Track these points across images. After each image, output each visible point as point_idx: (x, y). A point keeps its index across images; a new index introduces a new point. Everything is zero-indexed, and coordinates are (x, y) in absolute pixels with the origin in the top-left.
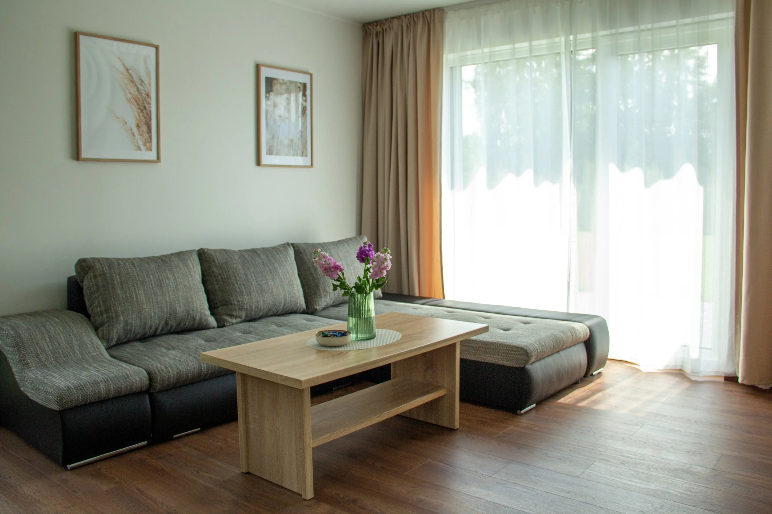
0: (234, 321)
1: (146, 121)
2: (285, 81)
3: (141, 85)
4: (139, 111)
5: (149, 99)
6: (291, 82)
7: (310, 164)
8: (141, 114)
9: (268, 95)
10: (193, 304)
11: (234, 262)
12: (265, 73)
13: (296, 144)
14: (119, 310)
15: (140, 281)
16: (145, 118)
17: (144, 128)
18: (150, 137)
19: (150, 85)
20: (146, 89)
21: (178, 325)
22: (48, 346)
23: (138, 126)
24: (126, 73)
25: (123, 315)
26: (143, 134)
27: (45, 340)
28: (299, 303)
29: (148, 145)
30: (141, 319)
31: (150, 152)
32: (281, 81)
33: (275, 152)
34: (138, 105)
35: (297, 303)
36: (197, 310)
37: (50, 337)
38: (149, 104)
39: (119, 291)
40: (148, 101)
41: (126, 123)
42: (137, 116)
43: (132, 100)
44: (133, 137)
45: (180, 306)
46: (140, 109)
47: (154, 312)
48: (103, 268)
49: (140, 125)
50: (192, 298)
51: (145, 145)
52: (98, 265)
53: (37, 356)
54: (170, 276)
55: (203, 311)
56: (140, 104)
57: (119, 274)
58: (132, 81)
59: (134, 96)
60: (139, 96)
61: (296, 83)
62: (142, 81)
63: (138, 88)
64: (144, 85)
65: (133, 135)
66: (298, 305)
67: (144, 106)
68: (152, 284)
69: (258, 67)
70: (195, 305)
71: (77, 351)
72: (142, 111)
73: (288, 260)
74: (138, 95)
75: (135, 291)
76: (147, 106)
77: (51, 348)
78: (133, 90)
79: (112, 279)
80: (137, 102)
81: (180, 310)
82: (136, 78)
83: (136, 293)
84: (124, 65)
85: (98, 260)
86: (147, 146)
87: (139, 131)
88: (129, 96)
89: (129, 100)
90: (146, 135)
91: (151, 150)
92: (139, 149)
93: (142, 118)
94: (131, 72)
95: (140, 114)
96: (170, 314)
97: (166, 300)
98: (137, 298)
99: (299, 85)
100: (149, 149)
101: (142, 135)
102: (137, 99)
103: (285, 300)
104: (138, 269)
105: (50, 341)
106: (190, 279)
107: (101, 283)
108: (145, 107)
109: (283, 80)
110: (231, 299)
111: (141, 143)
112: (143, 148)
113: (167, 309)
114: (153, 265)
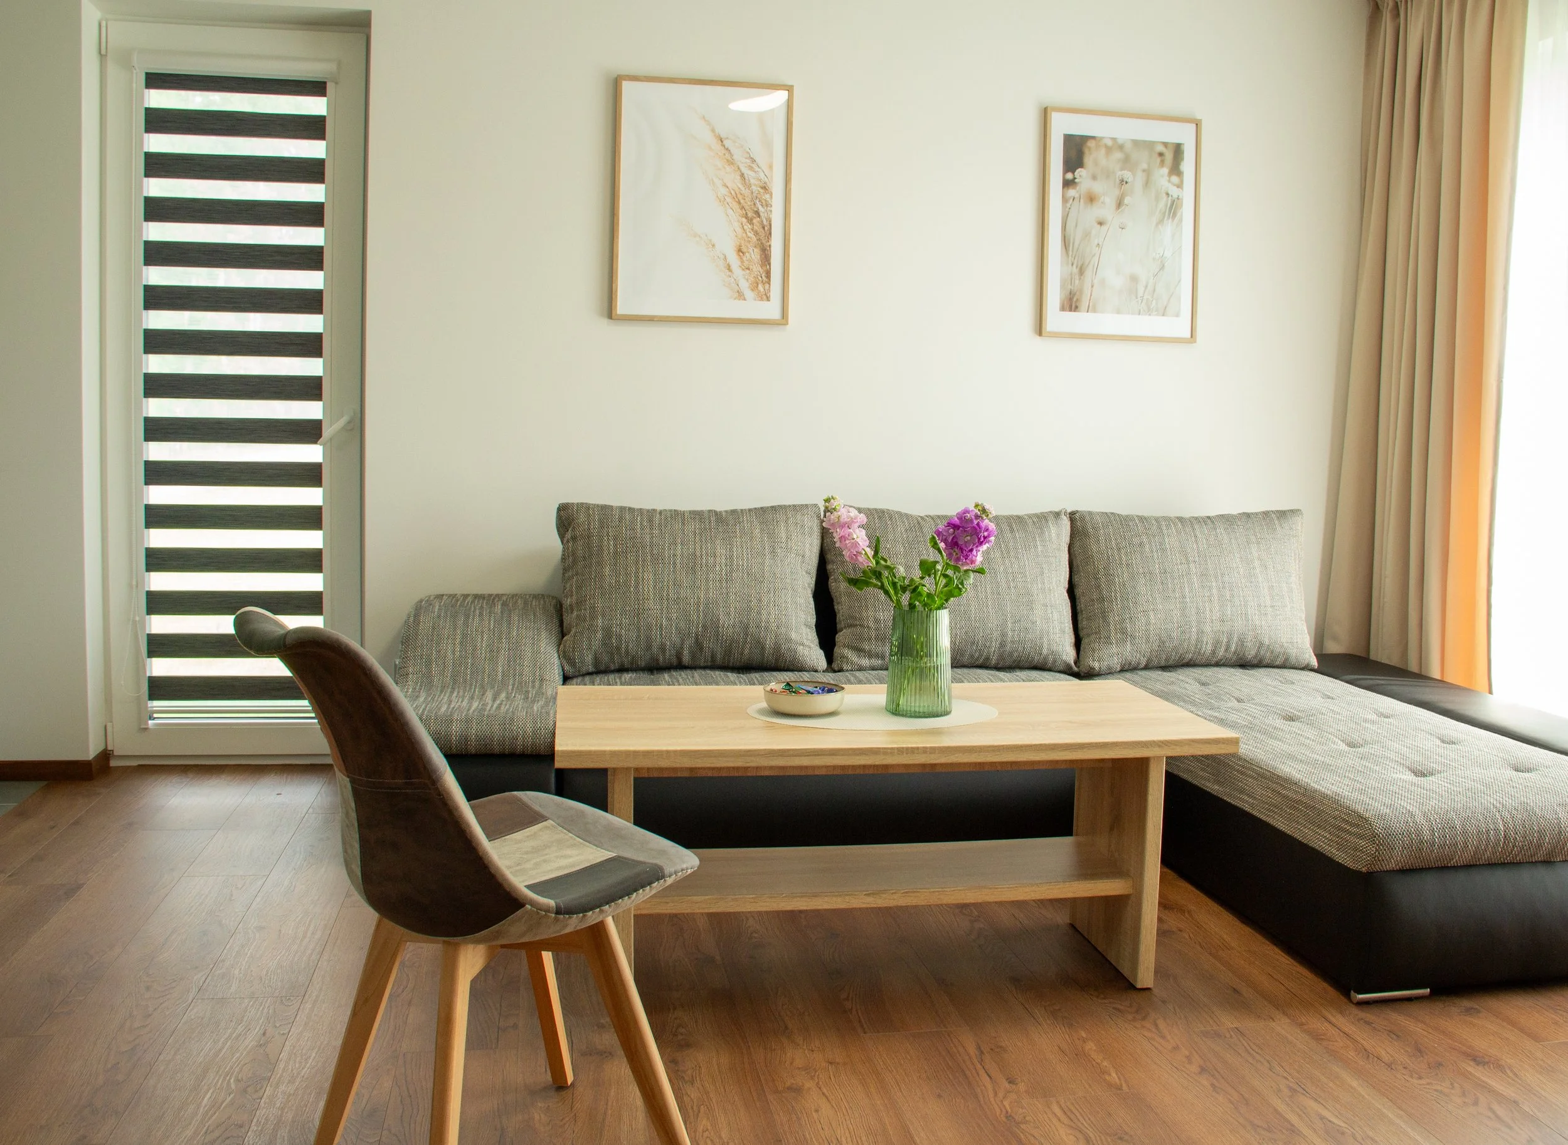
0: (865, 662)
1: (759, 240)
2: (1120, 142)
3: (751, 168)
4: (744, 220)
5: (767, 196)
6: (1136, 143)
7: (1187, 334)
8: (748, 227)
9: (1069, 176)
10: (759, 613)
11: (891, 537)
12: (1062, 126)
13: (1146, 287)
14: (599, 605)
15: (652, 555)
16: (756, 233)
17: (755, 255)
18: (768, 274)
19: (771, 167)
20: (762, 175)
21: (728, 652)
22: (454, 652)
23: (740, 251)
24: (716, 146)
25: (603, 616)
26: (751, 267)
27: (455, 639)
28: (1045, 646)
29: (760, 287)
30: (639, 631)
31: (768, 302)
32: (1110, 143)
33: (1084, 304)
34: (743, 208)
35: (1041, 648)
36: (766, 628)
37: (464, 636)
38: (767, 205)
39: (607, 571)
40: (766, 200)
41: (713, 246)
42: (739, 230)
43: (729, 200)
44: (730, 273)
45: (729, 614)
46: (746, 217)
47: (669, 619)
48: (589, 524)
49: (744, 250)
50: (760, 600)
51: (754, 287)
52: (582, 518)
53: (429, 664)
54: (721, 550)
55: (783, 630)
56: (747, 207)
57: (615, 539)
58: (731, 162)
59: (732, 192)
60: (746, 192)
61: (1149, 145)
62: (753, 161)
63: (742, 175)
64: (757, 169)
65: (729, 268)
66: (1045, 651)
67: (756, 209)
68: (675, 563)
69: (1045, 114)
70: (764, 617)
71: (500, 669)
72: (750, 221)
73: (1036, 547)
74: (743, 189)
75: (637, 572)
76: (761, 209)
77: (458, 654)
78: (734, 182)
79: (600, 548)
80: (739, 203)
81: (728, 621)
82: (738, 156)
83: (637, 577)
84: (713, 131)
85: (587, 507)
86: (759, 292)
87: (742, 262)
88: (723, 191)
89: (722, 201)
90: (757, 269)
91: (768, 299)
92: (740, 295)
93: (751, 235)
94: (727, 143)
95: (745, 227)
96: (704, 626)
97: (699, 598)
98: (636, 587)
99: (1160, 148)
100: (765, 297)
101: (748, 269)
102: (740, 197)
103: (1004, 635)
104: (656, 532)
105: (461, 643)
106: (767, 562)
107: (580, 553)
108: (757, 213)
109: (1114, 139)
110: (865, 614)
111: (744, 285)
112: (749, 294)
113: (698, 617)
114: (691, 527)
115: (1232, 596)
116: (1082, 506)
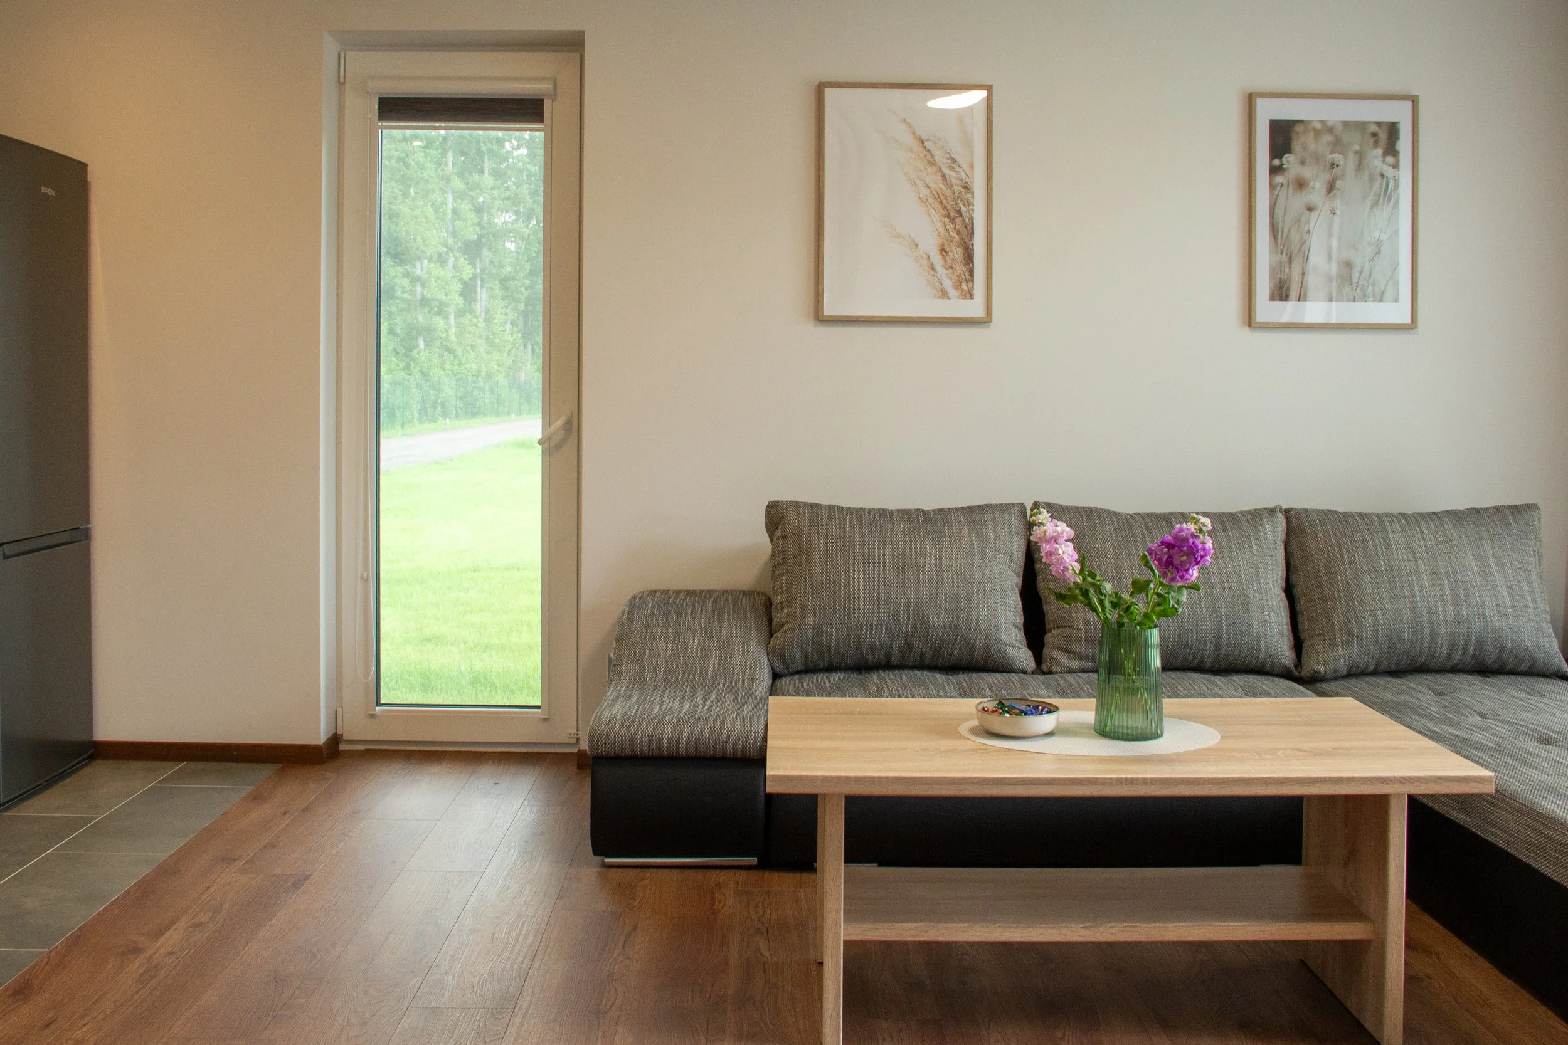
0: (1075, 664)
1: (962, 239)
2: (1330, 124)
3: (952, 168)
4: (947, 220)
5: (969, 195)
6: (1347, 124)
7: (1407, 320)
8: (950, 226)
9: (1276, 162)
10: (969, 614)
11: (1100, 536)
12: (1268, 111)
13: (1361, 273)
14: (810, 603)
15: (862, 554)
16: (959, 233)
17: (957, 253)
18: (972, 274)
19: (972, 166)
20: (964, 176)
21: (937, 652)
22: (666, 650)
23: (943, 251)
24: (920, 149)
25: (814, 614)
26: (954, 266)
27: (667, 638)
28: (1263, 650)
29: (964, 286)
30: (849, 629)
31: (969, 301)
32: (1318, 126)
33: (1293, 293)
34: (945, 208)
35: (1258, 651)
36: (976, 629)
37: (676, 634)
38: (969, 204)
39: (817, 569)
40: (968, 200)
41: (917, 246)
42: (942, 230)
43: (931, 200)
44: (934, 273)
45: (938, 615)
46: (948, 216)
47: (879, 619)
48: (799, 522)
49: (947, 248)
50: (970, 601)
51: (958, 286)
52: (792, 515)
53: (641, 663)
54: (930, 550)
55: (993, 631)
56: (949, 207)
57: (826, 537)
58: (932, 163)
59: (934, 192)
60: (947, 191)
61: (1361, 126)
62: (954, 161)
63: (944, 176)
64: (958, 169)
65: (933, 268)
66: (1262, 655)
67: (958, 209)
68: (885, 563)
69: (1250, 100)
70: (974, 618)
71: (711, 668)
72: (952, 220)
73: (1250, 546)
74: (944, 189)
75: (847, 571)
76: (963, 208)
77: (670, 653)
78: (935, 181)
79: (810, 544)
80: (941, 202)
81: (938, 622)
82: (939, 156)
83: (847, 576)
84: (914, 133)
85: (796, 505)
86: (963, 290)
87: (946, 261)
88: (925, 192)
89: (923, 201)
90: (960, 268)
91: (972, 297)
92: (944, 294)
93: (953, 234)
94: (928, 145)
95: (948, 227)
96: (914, 627)
97: (909, 598)
98: (847, 586)
99: (1374, 128)
100: (968, 295)
101: (951, 268)
102: (942, 198)
103: (1219, 637)
104: (865, 531)
105: (673, 642)
106: (977, 562)
107: (790, 550)
108: (959, 212)
109: (1323, 122)
110: (1074, 615)
111: (948, 284)
112: (952, 292)
113: (908, 617)
114: (900, 527)
115: (1467, 596)
116: (1297, 504)
